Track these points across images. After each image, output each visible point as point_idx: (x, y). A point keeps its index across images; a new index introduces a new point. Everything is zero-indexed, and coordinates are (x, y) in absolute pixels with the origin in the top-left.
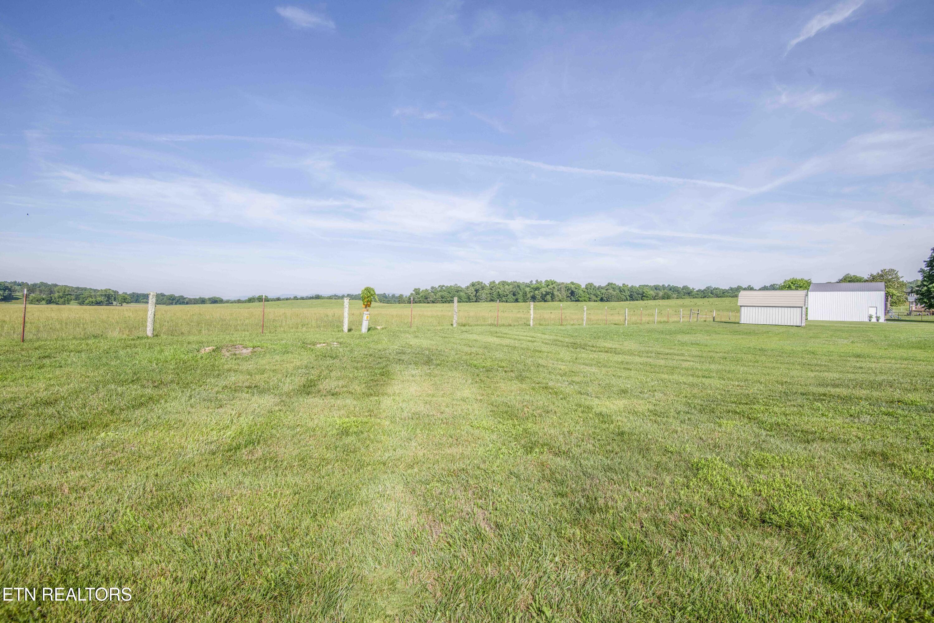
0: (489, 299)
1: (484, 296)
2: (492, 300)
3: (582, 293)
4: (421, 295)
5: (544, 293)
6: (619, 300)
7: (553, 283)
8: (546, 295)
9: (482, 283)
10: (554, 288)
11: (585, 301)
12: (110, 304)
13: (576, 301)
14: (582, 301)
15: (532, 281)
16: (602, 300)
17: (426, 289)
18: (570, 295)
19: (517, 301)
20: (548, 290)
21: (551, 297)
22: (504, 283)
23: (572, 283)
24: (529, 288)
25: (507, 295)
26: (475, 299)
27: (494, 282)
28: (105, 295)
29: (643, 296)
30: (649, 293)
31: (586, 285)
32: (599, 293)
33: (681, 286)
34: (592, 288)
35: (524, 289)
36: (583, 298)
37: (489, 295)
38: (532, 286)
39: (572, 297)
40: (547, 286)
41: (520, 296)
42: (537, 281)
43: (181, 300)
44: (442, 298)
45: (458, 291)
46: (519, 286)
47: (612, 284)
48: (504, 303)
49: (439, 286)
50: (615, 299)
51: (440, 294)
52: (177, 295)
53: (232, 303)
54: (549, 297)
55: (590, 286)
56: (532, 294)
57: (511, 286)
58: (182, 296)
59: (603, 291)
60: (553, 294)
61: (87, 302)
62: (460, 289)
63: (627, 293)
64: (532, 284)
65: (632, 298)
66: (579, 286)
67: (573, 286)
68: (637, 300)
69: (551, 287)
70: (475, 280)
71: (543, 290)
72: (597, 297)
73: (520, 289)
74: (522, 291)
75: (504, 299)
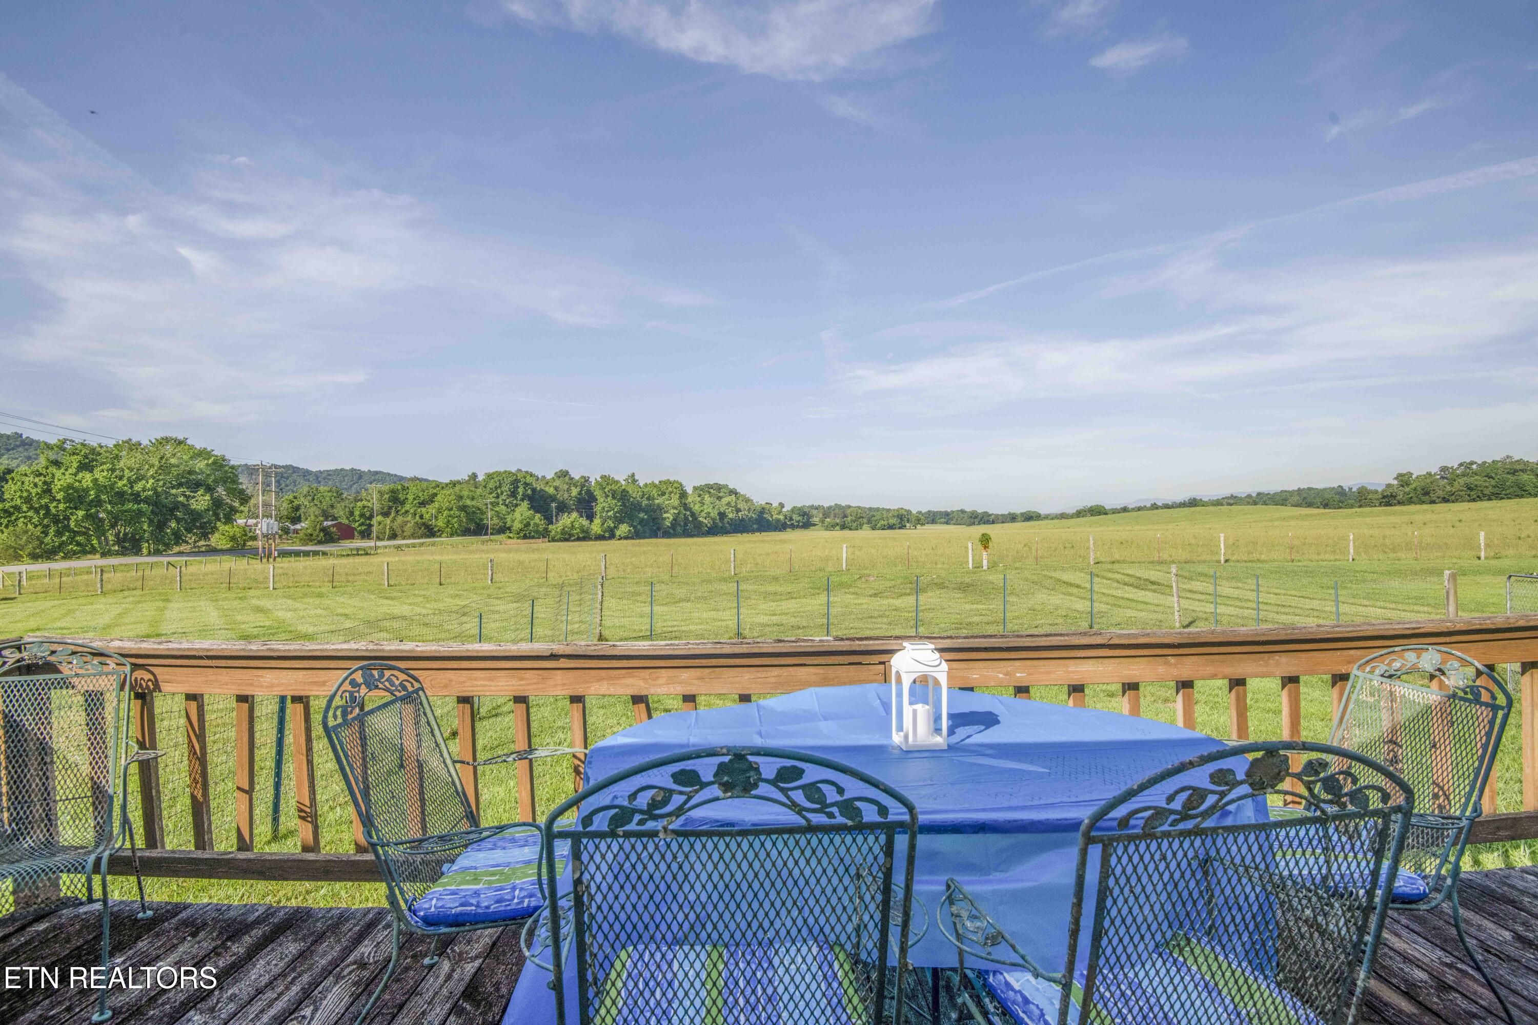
4: (1413, 486)
12: (902, 527)
28: (898, 516)
43: (986, 518)
44: (1470, 489)
45: (1514, 472)
49: (1461, 465)
51: (1462, 481)
53: (1053, 518)
58: (986, 512)
61: (879, 525)
62: (1518, 467)
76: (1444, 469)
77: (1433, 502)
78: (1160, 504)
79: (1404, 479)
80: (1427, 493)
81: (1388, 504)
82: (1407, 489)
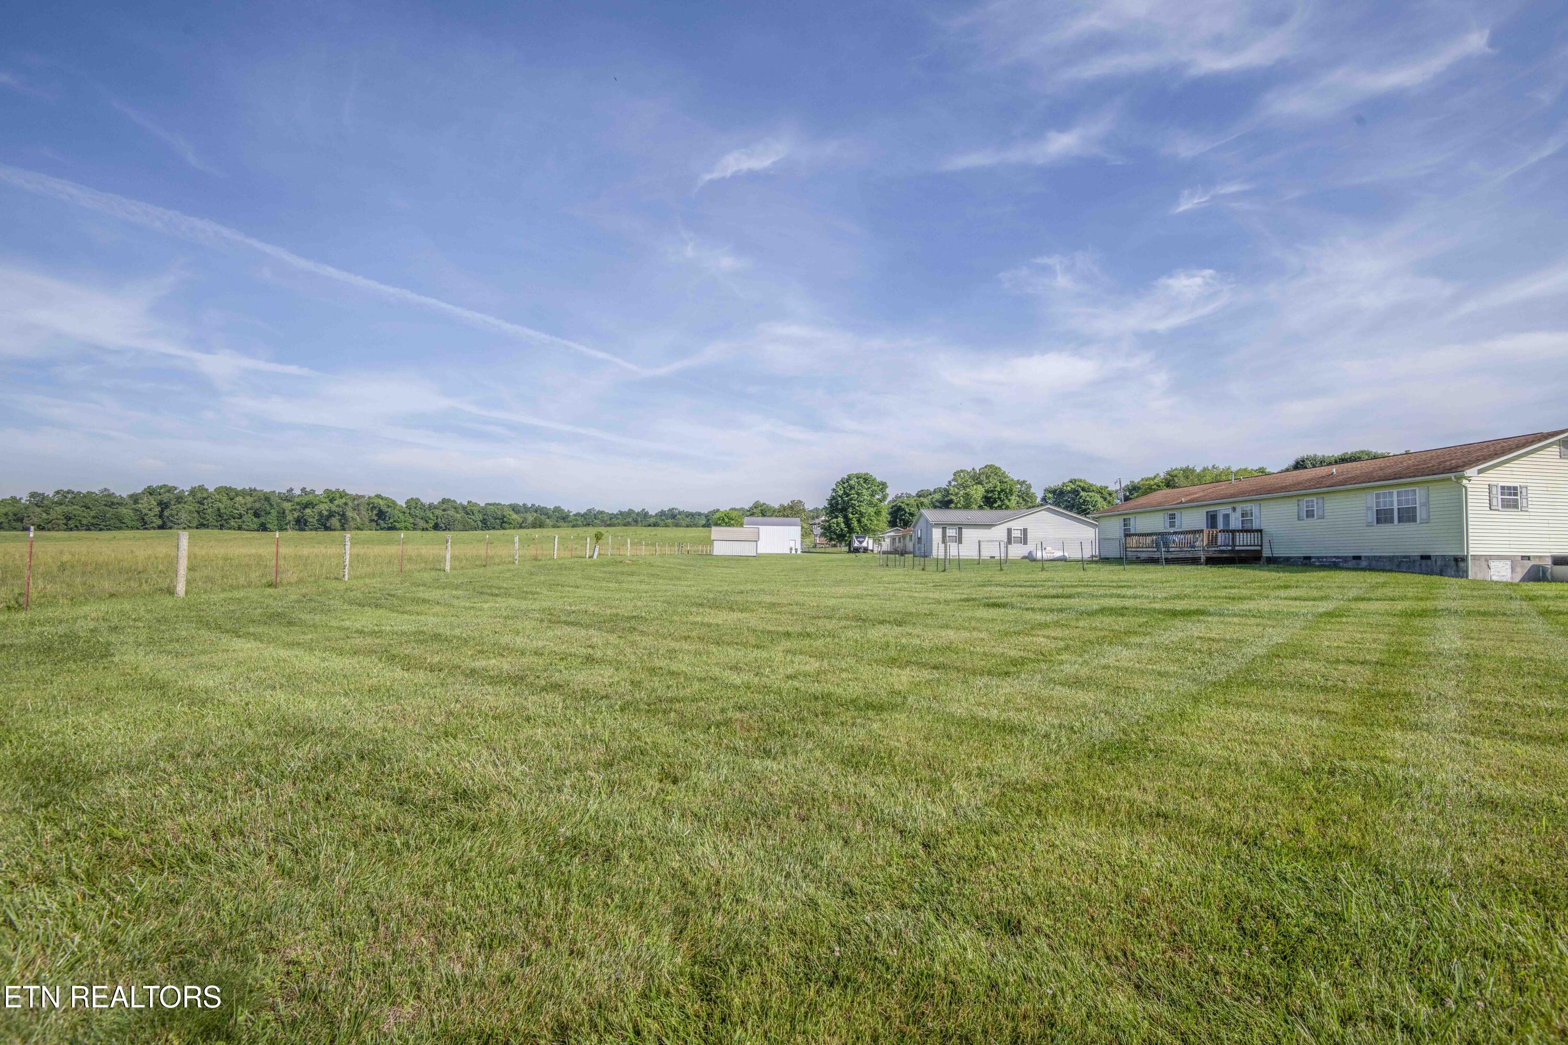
0: (195, 524)
1: (184, 516)
2: (201, 526)
3: (399, 514)
5: (325, 513)
6: (466, 528)
7: (343, 495)
8: (327, 518)
10: (346, 504)
11: (406, 528)
13: (390, 529)
14: (400, 529)
15: (292, 490)
16: (436, 527)
18: (376, 518)
19: (263, 528)
20: (334, 508)
21: (340, 521)
23: (378, 496)
24: (290, 504)
26: (160, 522)
29: (504, 522)
30: (513, 517)
32: (431, 516)
33: (551, 506)
34: (419, 506)
35: (278, 504)
36: (403, 524)
37: (196, 515)
38: (297, 500)
39: (381, 522)
40: (331, 501)
41: (272, 519)
42: (303, 490)
44: (68, 518)
47: (449, 500)
48: (233, 532)
50: (460, 527)
51: (58, 509)
54: (335, 521)
55: (413, 504)
56: (296, 514)
59: (439, 512)
60: (343, 516)
63: (479, 517)
64: (293, 496)
65: (486, 525)
66: (394, 503)
67: (381, 502)
68: (494, 528)
69: (338, 502)
71: (324, 508)
72: (427, 522)
73: (271, 505)
74: (277, 509)
75: (232, 523)
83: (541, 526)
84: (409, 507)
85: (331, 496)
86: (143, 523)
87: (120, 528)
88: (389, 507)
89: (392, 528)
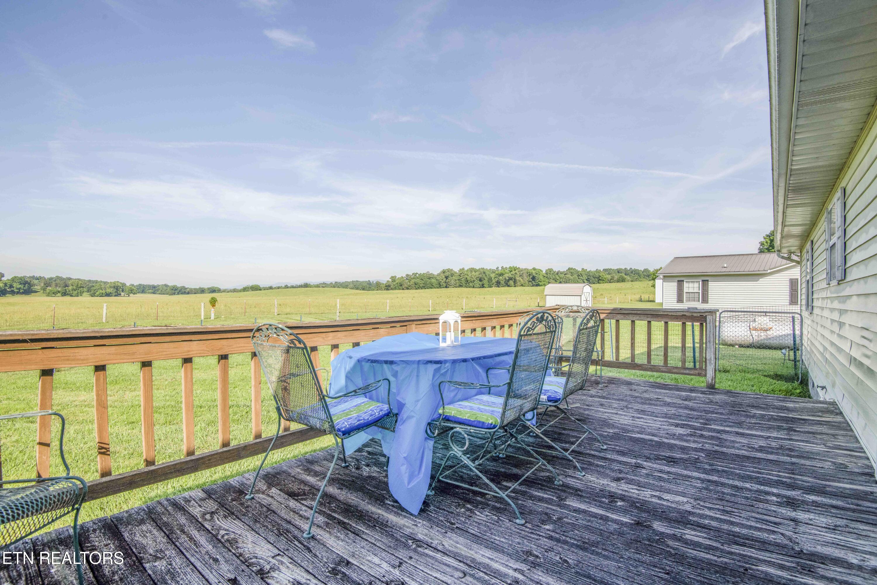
0: (458, 285)
1: (453, 282)
2: (461, 286)
3: (541, 277)
4: (397, 282)
5: (507, 278)
6: (576, 282)
7: (516, 269)
8: (508, 281)
9: (452, 270)
10: (516, 273)
11: (545, 285)
12: (118, 295)
14: (542, 285)
15: (498, 267)
17: (402, 277)
18: (531, 280)
19: (483, 286)
20: (511, 276)
21: (514, 282)
22: (472, 270)
23: (534, 269)
24: (494, 274)
25: (474, 281)
26: (445, 285)
27: (463, 269)
28: (114, 287)
29: (600, 280)
30: (605, 277)
31: (546, 271)
32: (558, 278)
34: (552, 272)
35: (489, 275)
36: (543, 283)
37: (457, 281)
38: (497, 272)
39: (533, 282)
40: (511, 272)
41: (485, 282)
42: (502, 267)
43: (183, 291)
44: (416, 284)
45: (430, 278)
46: (484, 273)
47: (572, 269)
48: (471, 288)
49: (413, 274)
50: (573, 281)
51: (413, 281)
52: (179, 286)
53: (228, 292)
54: (511, 282)
55: (550, 271)
56: (496, 279)
57: (477, 273)
58: (184, 287)
59: (562, 276)
60: (515, 279)
61: (97, 293)
62: (431, 276)
63: (585, 277)
64: (498, 271)
65: (588, 281)
66: (540, 271)
67: (534, 272)
68: (594, 283)
69: (513, 272)
70: (446, 268)
71: (507, 276)
72: (556, 281)
73: (486, 275)
74: (488, 277)
75: (471, 284)
76: (407, 275)
77: (403, 289)
78: (289, 285)
79: (393, 279)
80: (401, 285)
81: (388, 290)
82: (394, 283)
83: (623, 280)
84: (547, 274)
85: (511, 269)
86: (440, 286)
87: (432, 288)
88: (537, 274)
89: (538, 285)
